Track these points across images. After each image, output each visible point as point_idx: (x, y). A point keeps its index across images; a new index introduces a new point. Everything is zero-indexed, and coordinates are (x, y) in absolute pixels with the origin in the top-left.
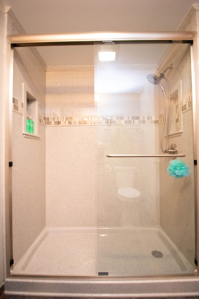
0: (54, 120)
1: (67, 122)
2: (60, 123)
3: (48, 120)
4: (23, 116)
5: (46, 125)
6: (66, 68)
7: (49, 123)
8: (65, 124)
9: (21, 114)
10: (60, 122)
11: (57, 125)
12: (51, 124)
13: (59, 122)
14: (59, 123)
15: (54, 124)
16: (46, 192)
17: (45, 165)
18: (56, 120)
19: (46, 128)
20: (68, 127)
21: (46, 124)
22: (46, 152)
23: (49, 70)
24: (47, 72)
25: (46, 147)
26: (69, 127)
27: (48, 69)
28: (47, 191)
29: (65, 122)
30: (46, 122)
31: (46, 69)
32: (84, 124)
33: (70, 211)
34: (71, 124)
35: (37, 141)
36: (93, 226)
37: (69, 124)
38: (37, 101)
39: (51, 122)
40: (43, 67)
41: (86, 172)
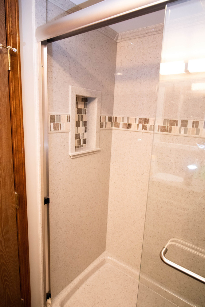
0: (123, 121)
1: (141, 125)
2: (131, 127)
3: (116, 121)
4: (70, 133)
5: (113, 128)
6: (147, 31)
7: (117, 125)
8: (138, 129)
9: (67, 131)
10: (131, 124)
11: (127, 129)
12: (119, 127)
13: (129, 124)
14: (129, 126)
15: (123, 128)
16: (108, 214)
17: (108, 181)
18: (126, 122)
19: (113, 131)
20: (141, 133)
21: (112, 126)
22: (111, 164)
23: (120, 41)
24: (118, 44)
25: (112, 158)
26: (144, 133)
27: (119, 38)
28: (110, 212)
29: (138, 125)
30: (112, 124)
31: (117, 39)
32: (167, 131)
33: (134, 249)
34: (146, 129)
35: (94, 155)
36: (161, 283)
37: (142, 129)
38: (97, 100)
39: (119, 123)
40: (112, 39)
41: (162, 207)
